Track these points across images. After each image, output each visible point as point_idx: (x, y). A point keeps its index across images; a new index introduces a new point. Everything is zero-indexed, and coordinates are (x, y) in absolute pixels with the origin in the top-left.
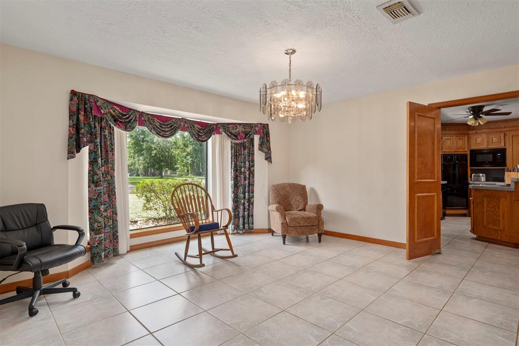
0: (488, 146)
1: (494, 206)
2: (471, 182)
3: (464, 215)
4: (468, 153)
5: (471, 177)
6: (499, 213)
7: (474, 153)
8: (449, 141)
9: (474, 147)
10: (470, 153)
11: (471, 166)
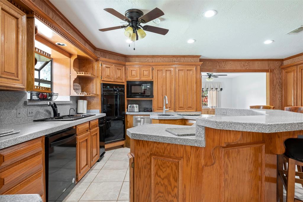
0: (140, 78)
1: (169, 174)
2: (127, 113)
3: (122, 146)
4: (125, 84)
5: (127, 108)
6: (176, 190)
7: (130, 84)
8: (108, 69)
9: (130, 79)
10: (127, 84)
11: (127, 97)
